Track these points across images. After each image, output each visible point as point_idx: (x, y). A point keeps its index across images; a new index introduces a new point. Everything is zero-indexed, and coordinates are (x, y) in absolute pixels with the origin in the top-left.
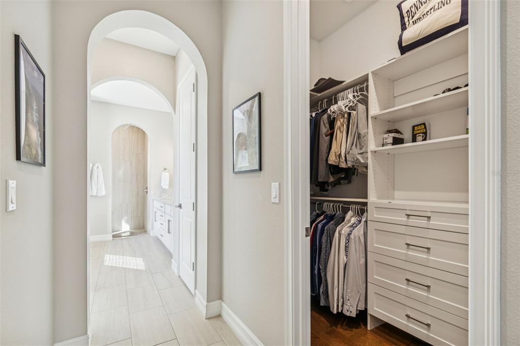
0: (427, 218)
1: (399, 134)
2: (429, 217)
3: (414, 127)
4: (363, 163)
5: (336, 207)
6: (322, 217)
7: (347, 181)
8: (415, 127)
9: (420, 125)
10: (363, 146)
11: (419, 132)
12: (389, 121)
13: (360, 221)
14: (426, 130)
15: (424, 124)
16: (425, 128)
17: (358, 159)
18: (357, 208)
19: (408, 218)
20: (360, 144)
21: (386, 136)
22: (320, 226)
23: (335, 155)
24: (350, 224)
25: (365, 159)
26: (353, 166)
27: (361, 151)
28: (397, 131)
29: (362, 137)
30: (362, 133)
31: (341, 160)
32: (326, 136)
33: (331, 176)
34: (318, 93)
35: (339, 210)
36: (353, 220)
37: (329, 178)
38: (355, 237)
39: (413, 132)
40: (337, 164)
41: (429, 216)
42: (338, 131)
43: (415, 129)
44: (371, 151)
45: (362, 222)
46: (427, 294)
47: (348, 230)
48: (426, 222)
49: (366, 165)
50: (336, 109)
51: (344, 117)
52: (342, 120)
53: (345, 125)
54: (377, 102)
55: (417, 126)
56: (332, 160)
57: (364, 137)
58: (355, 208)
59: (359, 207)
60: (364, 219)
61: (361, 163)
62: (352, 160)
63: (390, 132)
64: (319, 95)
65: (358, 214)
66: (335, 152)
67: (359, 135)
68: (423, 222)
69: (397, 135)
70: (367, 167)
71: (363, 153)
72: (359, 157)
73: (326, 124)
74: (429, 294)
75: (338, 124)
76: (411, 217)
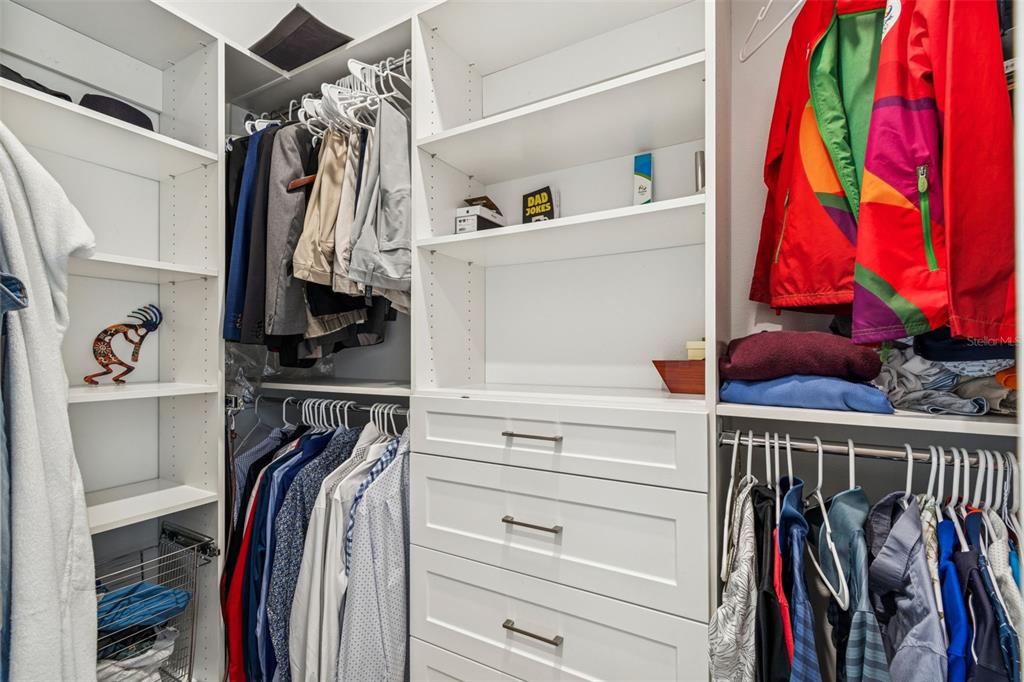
0: (553, 443)
1: (493, 212)
2: (558, 440)
3: (526, 198)
4: (394, 281)
5: (334, 411)
6: (295, 443)
7: (375, 336)
8: (529, 199)
9: (539, 192)
10: (396, 230)
11: (538, 210)
12: (470, 177)
13: (393, 453)
14: (551, 205)
15: (547, 190)
16: (550, 200)
17: (378, 267)
18: (388, 414)
19: (509, 444)
20: (388, 223)
21: (462, 212)
22: (278, 475)
23: (315, 251)
24: (363, 466)
25: (401, 268)
26: (369, 288)
27: (391, 245)
28: (489, 204)
29: (392, 203)
30: (392, 189)
31: (336, 270)
32: (289, 191)
33: (312, 320)
34: (282, 68)
35: (343, 422)
36: (375, 451)
37: (307, 324)
38: (371, 509)
39: (525, 212)
40: (328, 284)
41: (559, 435)
42: (326, 179)
43: (530, 205)
44: (419, 247)
45: (399, 457)
46: (555, 662)
47: (357, 483)
48: (552, 453)
49: (405, 289)
50: (320, 110)
51: (347, 139)
52: (341, 150)
53: (348, 163)
54: (436, 110)
55: (533, 194)
56: (306, 265)
57: (399, 202)
58: (383, 414)
59: (391, 410)
60: (402, 449)
61: (388, 279)
62: (363, 268)
63: (471, 202)
64: (286, 75)
65: (390, 431)
66: (314, 243)
67: (384, 193)
68: (543, 453)
69: (488, 214)
70: (408, 293)
71: (395, 250)
72: (385, 262)
73: (289, 153)
74: (561, 663)
75: (327, 157)
76: (516, 440)
